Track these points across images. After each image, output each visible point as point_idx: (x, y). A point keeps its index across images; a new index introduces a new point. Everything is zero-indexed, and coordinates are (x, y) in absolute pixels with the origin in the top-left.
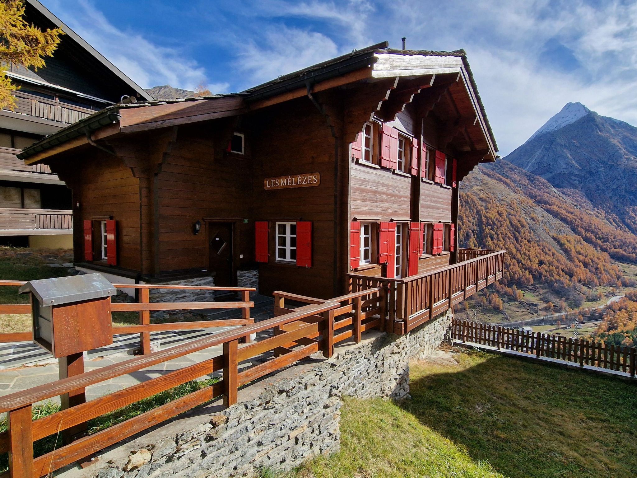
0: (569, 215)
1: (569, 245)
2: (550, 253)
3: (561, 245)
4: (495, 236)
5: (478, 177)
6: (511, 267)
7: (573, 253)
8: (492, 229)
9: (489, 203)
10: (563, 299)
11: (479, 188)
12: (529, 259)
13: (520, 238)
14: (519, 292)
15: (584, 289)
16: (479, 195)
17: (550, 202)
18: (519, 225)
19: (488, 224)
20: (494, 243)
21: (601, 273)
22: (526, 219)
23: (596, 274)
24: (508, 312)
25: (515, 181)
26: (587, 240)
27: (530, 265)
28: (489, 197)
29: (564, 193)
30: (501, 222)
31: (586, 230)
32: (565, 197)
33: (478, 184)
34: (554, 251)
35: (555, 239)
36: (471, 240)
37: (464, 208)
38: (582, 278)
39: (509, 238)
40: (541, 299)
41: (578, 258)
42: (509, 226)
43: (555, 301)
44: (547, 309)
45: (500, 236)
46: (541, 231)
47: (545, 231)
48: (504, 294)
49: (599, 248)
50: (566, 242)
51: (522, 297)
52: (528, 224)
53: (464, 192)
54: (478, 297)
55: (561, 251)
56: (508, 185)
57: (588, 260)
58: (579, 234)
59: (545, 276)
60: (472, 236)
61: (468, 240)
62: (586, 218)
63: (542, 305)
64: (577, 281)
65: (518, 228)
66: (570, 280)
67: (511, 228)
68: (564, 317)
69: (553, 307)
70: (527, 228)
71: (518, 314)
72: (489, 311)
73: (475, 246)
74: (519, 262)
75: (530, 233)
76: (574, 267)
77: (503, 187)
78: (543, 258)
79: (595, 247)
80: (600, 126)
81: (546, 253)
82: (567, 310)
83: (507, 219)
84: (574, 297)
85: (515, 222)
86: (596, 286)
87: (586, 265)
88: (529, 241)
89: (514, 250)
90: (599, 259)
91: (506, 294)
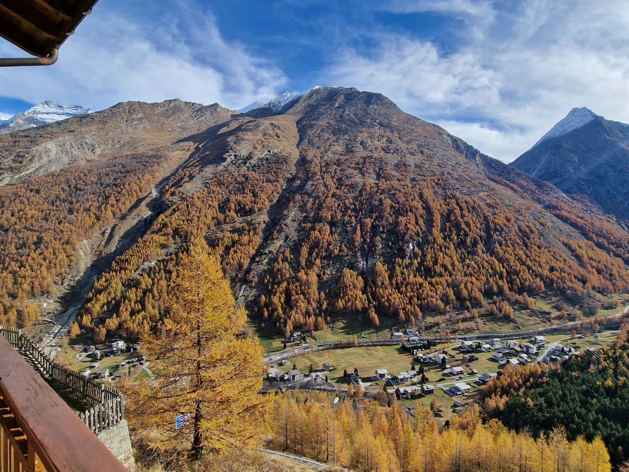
0: (579, 220)
1: (581, 251)
2: (561, 259)
3: (572, 251)
4: (504, 242)
5: (484, 182)
6: (521, 273)
7: (585, 259)
8: (501, 235)
9: (497, 208)
10: (577, 306)
11: (486, 193)
12: (540, 265)
13: (529, 244)
14: (530, 300)
15: (599, 296)
16: (485, 200)
17: (559, 207)
18: (528, 231)
19: (496, 230)
20: (503, 249)
21: (615, 279)
22: (535, 225)
23: (611, 280)
24: (519, 321)
25: (522, 187)
26: (600, 246)
27: (540, 271)
28: (496, 203)
29: (573, 198)
30: (509, 227)
31: (597, 235)
32: (574, 202)
33: (485, 190)
34: (566, 257)
35: (565, 245)
36: (478, 246)
37: (470, 213)
38: (596, 285)
39: (518, 244)
40: (554, 307)
41: (590, 264)
42: (518, 231)
43: (568, 309)
44: (559, 318)
45: (509, 242)
46: (551, 237)
47: (555, 236)
48: (514, 302)
49: (612, 254)
50: (577, 247)
51: (534, 305)
52: (538, 229)
53: (471, 198)
54: (488, 305)
55: (573, 257)
56: (515, 190)
57: (601, 266)
58: (589, 239)
59: (556, 283)
60: (480, 243)
61: (476, 246)
62: (597, 223)
63: (555, 313)
64: (590, 288)
65: (527, 233)
66: (583, 287)
67: (520, 234)
68: (579, 326)
69: (566, 316)
70: (536, 233)
71: (531, 322)
72: (500, 319)
73: (483, 253)
74: (529, 268)
75: (540, 239)
76: (586, 274)
77: (510, 192)
78: (554, 264)
79: (608, 253)
80: (608, 130)
81: (557, 260)
82: (582, 318)
83: (515, 225)
84: (588, 304)
85: (524, 228)
86: (611, 293)
87: (599, 271)
88: (539, 247)
89: (524, 257)
90: (613, 265)
91: (516, 302)
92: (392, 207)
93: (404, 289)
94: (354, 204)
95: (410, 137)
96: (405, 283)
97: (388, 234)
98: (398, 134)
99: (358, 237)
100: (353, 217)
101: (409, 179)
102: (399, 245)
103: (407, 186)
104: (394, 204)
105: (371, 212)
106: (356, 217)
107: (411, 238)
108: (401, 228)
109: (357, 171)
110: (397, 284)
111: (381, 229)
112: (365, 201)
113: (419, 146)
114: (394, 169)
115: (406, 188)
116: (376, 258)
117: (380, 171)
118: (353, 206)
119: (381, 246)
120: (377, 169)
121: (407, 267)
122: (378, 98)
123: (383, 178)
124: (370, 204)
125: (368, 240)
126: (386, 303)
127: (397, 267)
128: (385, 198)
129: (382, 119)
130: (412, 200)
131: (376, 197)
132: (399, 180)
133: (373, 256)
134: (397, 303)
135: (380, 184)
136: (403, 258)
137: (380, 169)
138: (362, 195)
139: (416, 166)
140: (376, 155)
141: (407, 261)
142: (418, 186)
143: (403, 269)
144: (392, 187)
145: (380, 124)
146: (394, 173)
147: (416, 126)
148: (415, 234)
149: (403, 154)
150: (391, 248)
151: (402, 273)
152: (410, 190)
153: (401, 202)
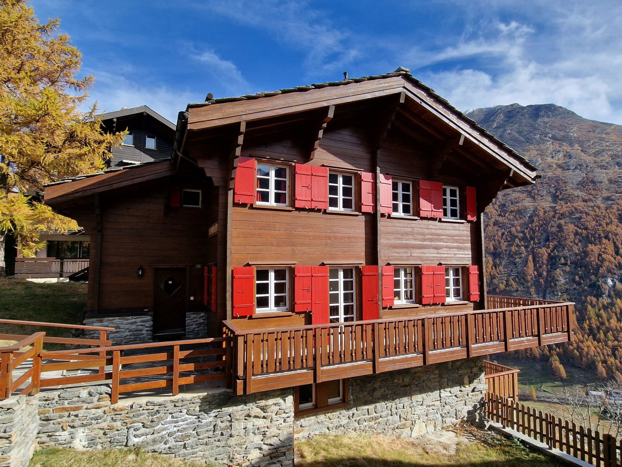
92: (576, 234)
93: (602, 336)
94: (523, 232)
95: (598, 148)
96: (604, 328)
97: (573, 266)
98: (580, 146)
99: (530, 269)
100: (523, 247)
101: (600, 199)
102: (591, 280)
103: (599, 207)
104: (580, 231)
105: (547, 240)
106: (526, 247)
107: (609, 271)
108: (593, 259)
109: (525, 195)
110: (591, 329)
111: (563, 261)
112: (537, 229)
113: (613, 157)
114: (577, 188)
115: (597, 210)
116: (558, 295)
117: (556, 192)
118: (521, 235)
119: (563, 281)
120: (552, 190)
121: (605, 308)
122: (550, 109)
123: (561, 200)
124: (544, 232)
125: (545, 273)
126: (575, 351)
127: (589, 307)
128: (565, 223)
129: (556, 132)
130: (607, 224)
131: (553, 223)
132: (585, 201)
133: (553, 292)
134: (592, 354)
135: (557, 208)
136: (598, 295)
137: (556, 190)
138: (533, 221)
139: (611, 181)
140: (550, 174)
141: (605, 300)
142: (615, 207)
143: (599, 310)
144: (576, 209)
145: (554, 138)
146: (576, 193)
147: (607, 134)
148: (616, 266)
149: (588, 169)
150: (579, 284)
151: (598, 316)
152: (604, 211)
153: (590, 227)
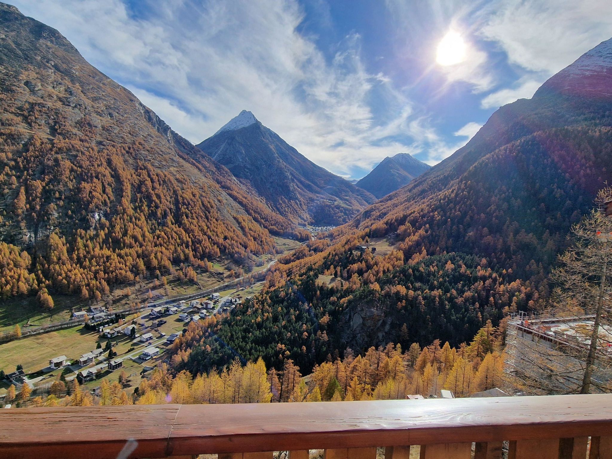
0: (244, 199)
1: (244, 223)
2: (232, 230)
3: (239, 223)
4: (190, 215)
5: (175, 159)
6: (203, 242)
7: (247, 230)
8: (187, 208)
9: (185, 184)
10: (241, 266)
11: (176, 169)
12: (217, 235)
13: (210, 217)
14: (210, 264)
15: (254, 257)
16: (175, 175)
17: (231, 188)
18: (209, 206)
19: (184, 204)
20: (189, 222)
21: (264, 245)
22: (214, 201)
23: (261, 245)
24: (200, 282)
25: (205, 167)
26: (256, 219)
27: (217, 240)
28: (184, 179)
29: (240, 182)
30: (194, 202)
31: (255, 212)
32: (241, 185)
33: (175, 166)
34: (235, 228)
35: (235, 218)
36: (168, 218)
37: (161, 187)
38: (253, 249)
39: (201, 217)
40: (226, 269)
41: (250, 233)
42: (201, 206)
43: (236, 269)
44: (230, 276)
45: (194, 215)
46: (225, 212)
47: (228, 211)
48: (197, 267)
49: (262, 226)
50: (242, 221)
51: (212, 268)
52: (216, 205)
53: (162, 171)
54: (175, 272)
55: (239, 228)
56: (200, 170)
57: (256, 235)
58: (250, 214)
59: (228, 249)
60: (169, 215)
61: (166, 218)
62: (255, 203)
63: (227, 273)
64: (249, 251)
65: (208, 208)
66: (245, 251)
67: (203, 208)
68: (242, 281)
69: (234, 274)
70: (215, 208)
71: (210, 283)
72: (186, 284)
73: (173, 224)
74: (209, 237)
75: (217, 213)
76: (247, 241)
77: (196, 171)
78: (227, 234)
79: (260, 225)
80: (263, 133)
81: (229, 230)
82: (244, 275)
83: (200, 200)
84: (248, 264)
85: (206, 203)
86: (261, 254)
87: (255, 239)
88: (217, 220)
89: (205, 228)
90: (262, 234)
91: (199, 266)
92: (72, 170)
93: (87, 263)
94: (15, 160)
95: (96, 94)
96: (89, 256)
97: (67, 201)
98: (80, 86)
99: (22, 202)
100: (14, 178)
101: (94, 141)
102: (81, 214)
103: (93, 149)
104: (75, 168)
105: (43, 172)
106: (18, 178)
107: (97, 207)
108: (84, 195)
109: (20, 119)
110: (79, 258)
111: (57, 195)
112: (32, 159)
113: (108, 107)
114: (76, 127)
115: (91, 152)
116: (50, 229)
117: (55, 125)
118: (13, 163)
119: (56, 215)
120: (51, 122)
121: (91, 239)
122: (53, 34)
123: (59, 134)
124: (40, 164)
125: (38, 207)
126: (64, 280)
127: (79, 239)
128: (62, 158)
129: (59, 62)
130: (98, 166)
131: (50, 156)
132: (81, 140)
133: (46, 226)
134: (78, 280)
135: (55, 141)
136: (86, 229)
137: (56, 123)
138: (27, 150)
139: (103, 128)
140: (50, 104)
141: (92, 232)
142: (105, 151)
143: (87, 241)
144: (73, 146)
145: (56, 67)
146: (75, 131)
147: (104, 84)
148: (102, 203)
149: (87, 111)
150: (71, 217)
151: (86, 246)
152: (96, 153)
153: (84, 166)
